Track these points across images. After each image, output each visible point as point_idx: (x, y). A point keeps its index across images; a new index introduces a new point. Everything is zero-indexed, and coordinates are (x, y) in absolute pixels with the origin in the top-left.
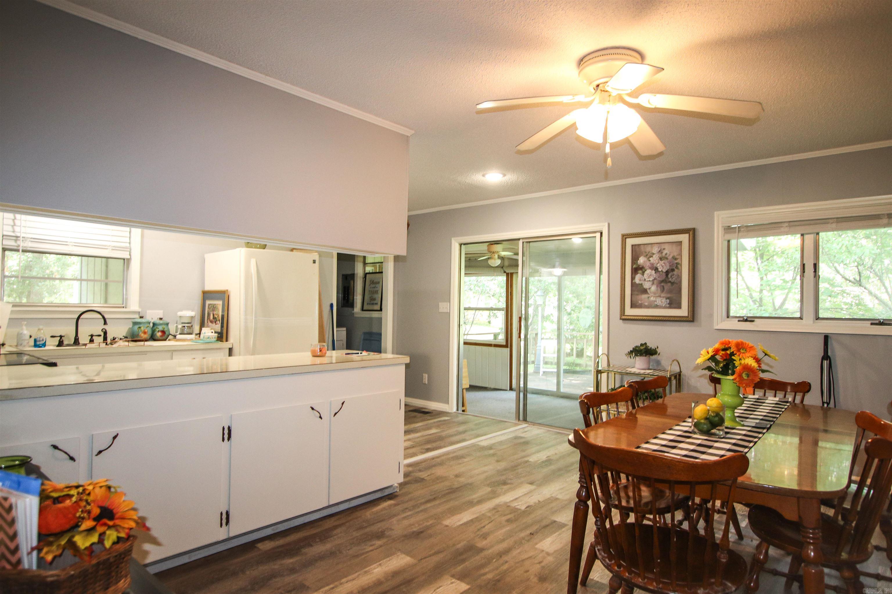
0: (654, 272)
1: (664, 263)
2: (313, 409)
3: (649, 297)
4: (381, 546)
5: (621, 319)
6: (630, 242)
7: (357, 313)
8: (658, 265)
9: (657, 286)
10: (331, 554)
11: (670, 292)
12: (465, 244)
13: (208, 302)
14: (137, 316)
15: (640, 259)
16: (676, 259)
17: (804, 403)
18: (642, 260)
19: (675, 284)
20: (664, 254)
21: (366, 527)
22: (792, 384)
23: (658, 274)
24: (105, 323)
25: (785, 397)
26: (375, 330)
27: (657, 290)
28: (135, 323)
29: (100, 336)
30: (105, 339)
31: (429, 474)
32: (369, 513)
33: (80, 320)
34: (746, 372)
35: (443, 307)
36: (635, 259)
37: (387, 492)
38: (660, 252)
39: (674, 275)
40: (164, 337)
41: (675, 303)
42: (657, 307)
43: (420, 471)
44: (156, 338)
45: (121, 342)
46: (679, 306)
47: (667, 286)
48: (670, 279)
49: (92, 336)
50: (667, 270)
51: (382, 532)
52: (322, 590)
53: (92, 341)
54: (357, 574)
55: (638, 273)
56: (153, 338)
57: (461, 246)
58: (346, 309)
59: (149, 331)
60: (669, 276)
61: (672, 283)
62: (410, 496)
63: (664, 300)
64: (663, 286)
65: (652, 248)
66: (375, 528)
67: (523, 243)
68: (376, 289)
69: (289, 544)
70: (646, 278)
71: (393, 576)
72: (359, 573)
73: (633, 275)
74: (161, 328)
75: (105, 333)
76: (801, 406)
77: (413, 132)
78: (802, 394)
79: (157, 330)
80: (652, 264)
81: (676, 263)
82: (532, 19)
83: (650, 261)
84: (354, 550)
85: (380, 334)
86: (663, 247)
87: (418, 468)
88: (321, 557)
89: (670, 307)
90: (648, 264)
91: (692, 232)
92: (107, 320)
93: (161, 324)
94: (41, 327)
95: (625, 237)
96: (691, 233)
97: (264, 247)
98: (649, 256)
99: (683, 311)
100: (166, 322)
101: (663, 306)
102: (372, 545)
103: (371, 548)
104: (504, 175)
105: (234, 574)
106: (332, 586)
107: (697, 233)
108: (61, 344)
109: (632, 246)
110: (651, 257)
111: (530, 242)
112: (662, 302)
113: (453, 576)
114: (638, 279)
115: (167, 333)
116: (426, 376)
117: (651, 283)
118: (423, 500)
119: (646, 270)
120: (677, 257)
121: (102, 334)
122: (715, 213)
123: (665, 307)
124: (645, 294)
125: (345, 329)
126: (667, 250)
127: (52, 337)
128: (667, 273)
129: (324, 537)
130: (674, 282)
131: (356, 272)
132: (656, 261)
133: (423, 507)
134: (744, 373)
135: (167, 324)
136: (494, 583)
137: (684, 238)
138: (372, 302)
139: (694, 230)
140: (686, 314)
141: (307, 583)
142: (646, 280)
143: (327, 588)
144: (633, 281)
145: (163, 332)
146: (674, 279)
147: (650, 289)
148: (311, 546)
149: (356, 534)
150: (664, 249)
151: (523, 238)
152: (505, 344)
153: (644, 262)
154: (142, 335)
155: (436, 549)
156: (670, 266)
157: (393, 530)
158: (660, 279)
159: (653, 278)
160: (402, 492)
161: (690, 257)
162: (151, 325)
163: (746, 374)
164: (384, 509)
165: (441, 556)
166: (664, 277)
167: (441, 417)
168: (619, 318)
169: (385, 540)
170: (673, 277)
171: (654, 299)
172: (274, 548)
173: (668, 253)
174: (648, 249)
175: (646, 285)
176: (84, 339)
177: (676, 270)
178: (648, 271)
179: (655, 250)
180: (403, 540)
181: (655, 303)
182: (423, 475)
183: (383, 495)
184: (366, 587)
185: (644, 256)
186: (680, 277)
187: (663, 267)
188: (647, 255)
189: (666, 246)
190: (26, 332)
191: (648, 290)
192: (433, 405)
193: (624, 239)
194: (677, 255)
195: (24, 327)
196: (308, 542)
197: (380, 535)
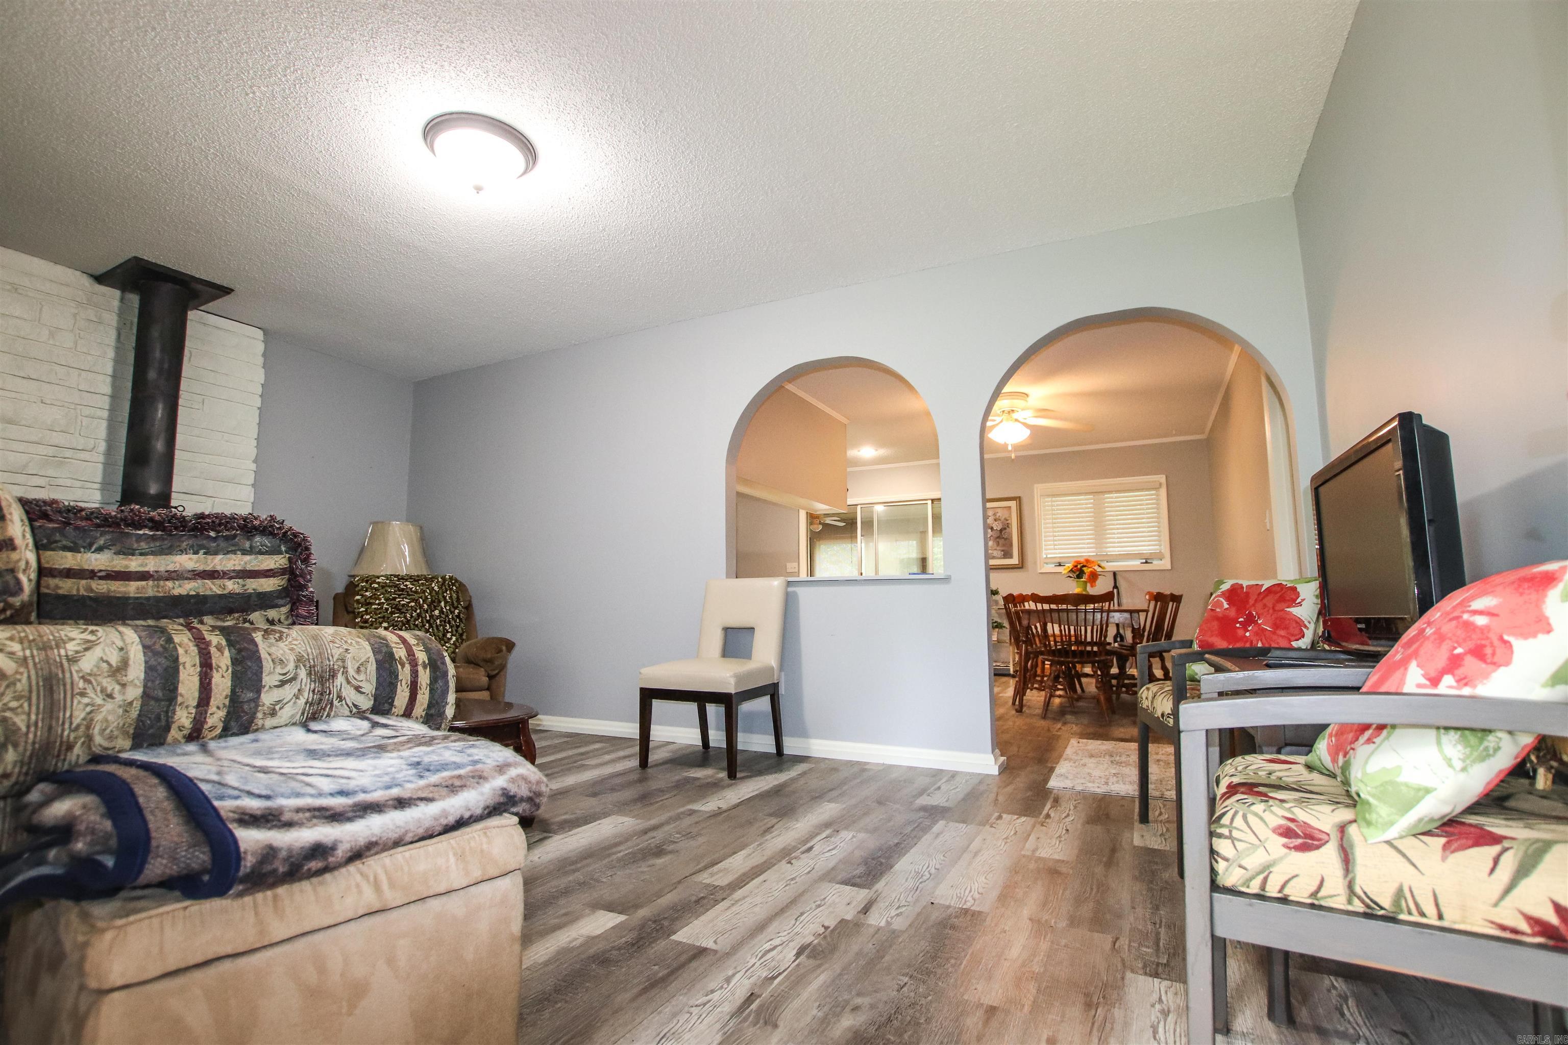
11: (1004, 545)
38: (995, 514)
41: (1007, 554)
46: (1011, 557)
47: (1001, 541)
61: (1006, 539)
63: (999, 552)
89: (1004, 558)
91: (1018, 499)
99: (1015, 561)
107: (1022, 501)
122: (1036, 486)
126: (1000, 513)
128: (1001, 531)
137: (1013, 504)
139: (1020, 498)
140: (1017, 562)
158: (995, 536)
186: (1011, 534)
189: (999, 510)
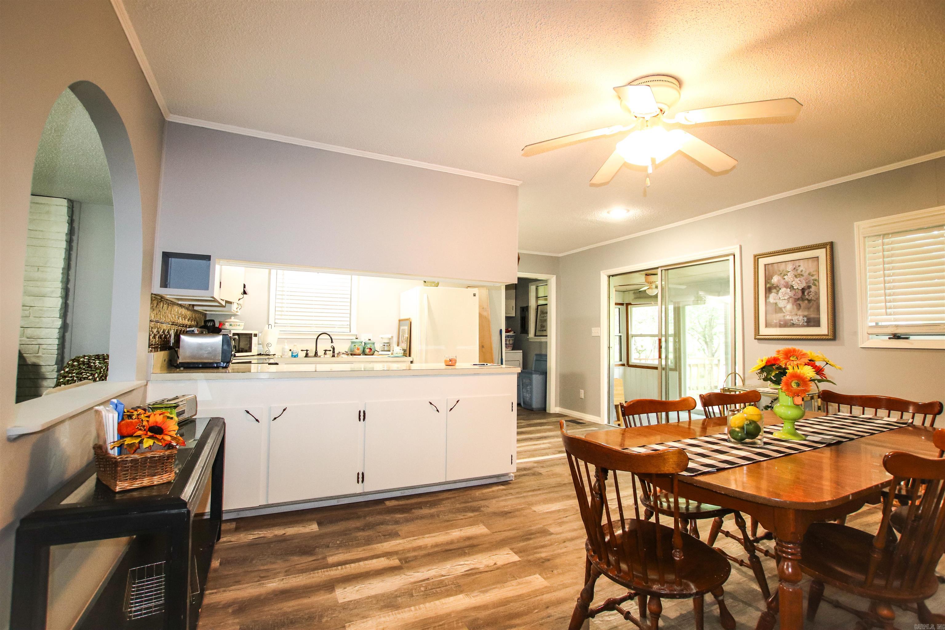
0: (789, 290)
1: (800, 281)
2: (431, 403)
3: (784, 316)
4: (471, 517)
5: (755, 339)
6: (762, 262)
7: (532, 338)
8: (794, 283)
9: (793, 304)
10: (431, 516)
11: (807, 309)
12: (613, 276)
13: (402, 328)
14: (354, 338)
15: (773, 278)
16: (812, 275)
17: (934, 426)
18: (775, 279)
19: (813, 301)
20: (799, 272)
21: (471, 502)
22: (915, 404)
23: (793, 292)
24: (332, 342)
25: (902, 417)
26: (543, 353)
27: (793, 309)
28: (352, 343)
29: (330, 351)
30: (334, 352)
31: (548, 470)
32: (478, 493)
33: (318, 340)
34: (796, 381)
35: (595, 331)
36: (768, 279)
37: (503, 479)
38: (795, 269)
39: (810, 292)
40: (371, 353)
41: (814, 322)
42: (793, 325)
43: (542, 467)
44: (366, 353)
45: (343, 356)
46: (817, 325)
47: (804, 304)
48: (807, 297)
49: (325, 351)
50: (803, 287)
51: (479, 507)
52: (406, 539)
53: (325, 354)
54: (438, 534)
55: (772, 292)
56: (364, 353)
57: (609, 278)
58: (523, 335)
59: (361, 349)
60: (806, 294)
61: (809, 301)
62: (522, 484)
63: (801, 318)
64: (799, 305)
65: (786, 265)
66: (475, 504)
67: (662, 271)
68: (545, 318)
69: (407, 505)
70: (780, 297)
71: (465, 540)
72: (440, 533)
73: (767, 295)
74: (369, 346)
75: (334, 349)
76: (930, 429)
77: (521, 182)
78: (932, 416)
79: (367, 347)
80: (787, 283)
81: (813, 280)
82: (551, 70)
83: (784, 279)
84: (451, 516)
85: (546, 355)
86: (797, 263)
87: (541, 465)
88: (422, 517)
89: (808, 325)
90: (782, 282)
91: (830, 246)
92: (333, 340)
93: (369, 343)
94: (295, 344)
95: (757, 258)
96: (828, 247)
97: (437, 285)
98: (783, 274)
99: (823, 329)
100: (372, 342)
101: (800, 324)
102: (464, 516)
103: (462, 517)
104: (628, 211)
105: (359, 517)
106: (416, 538)
107: (834, 246)
108: (307, 355)
109: (765, 265)
110: (785, 275)
111: (668, 270)
112: (799, 321)
113: (512, 549)
114: (772, 298)
115: (373, 350)
116: (582, 392)
117: (786, 301)
118: (529, 489)
119: (780, 289)
120: (814, 273)
121: (332, 349)
122: (855, 223)
123: (803, 326)
124: (781, 313)
125: (521, 351)
126: (803, 267)
127: (302, 350)
128: (803, 290)
129: (432, 504)
130: (811, 299)
131: (530, 305)
132: (791, 279)
133: (525, 494)
134: (794, 382)
135: (374, 344)
136: (543, 561)
137: (822, 253)
138: (542, 329)
139: (832, 244)
140: (826, 332)
141: (400, 533)
142: (781, 299)
143: (412, 538)
144: (768, 301)
145: (371, 349)
146: (811, 296)
147: (785, 307)
148: (421, 508)
149: (458, 506)
150: (799, 266)
151: (661, 267)
152: (674, 367)
153: (779, 281)
154: (356, 351)
155: (514, 526)
156: (807, 283)
157: (489, 507)
158: (795, 297)
159: (789, 297)
160: (516, 481)
161: (828, 272)
162: (363, 344)
163: (796, 383)
164: (493, 491)
165: (514, 532)
166: (800, 294)
167: (590, 427)
168: (754, 338)
169: (476, 513)
170: (809, 294)
171: (790, 318)
172: (395, 506)
173: (804, 270)
174: (782, 267)
175: (781, 304)
176: (321, 352)
177: (813, 287)
178: (783, 290)
179: (790, 267)
180: (491, 516)
181: (792, 322)
182: (542, 471)
183: (499, 481)
184: (440, 543)
185: (778, 275)
186: (817, 294)
187: (798, 284)
188: (781, 274)
189: (801, 264)
190: (287, 348)
191: (783, 309)
192: (588, 417)
193: (756, 259)
194: (813, 272)
195: (286, 344)
196: (420, 506)
197: (474, 510)
